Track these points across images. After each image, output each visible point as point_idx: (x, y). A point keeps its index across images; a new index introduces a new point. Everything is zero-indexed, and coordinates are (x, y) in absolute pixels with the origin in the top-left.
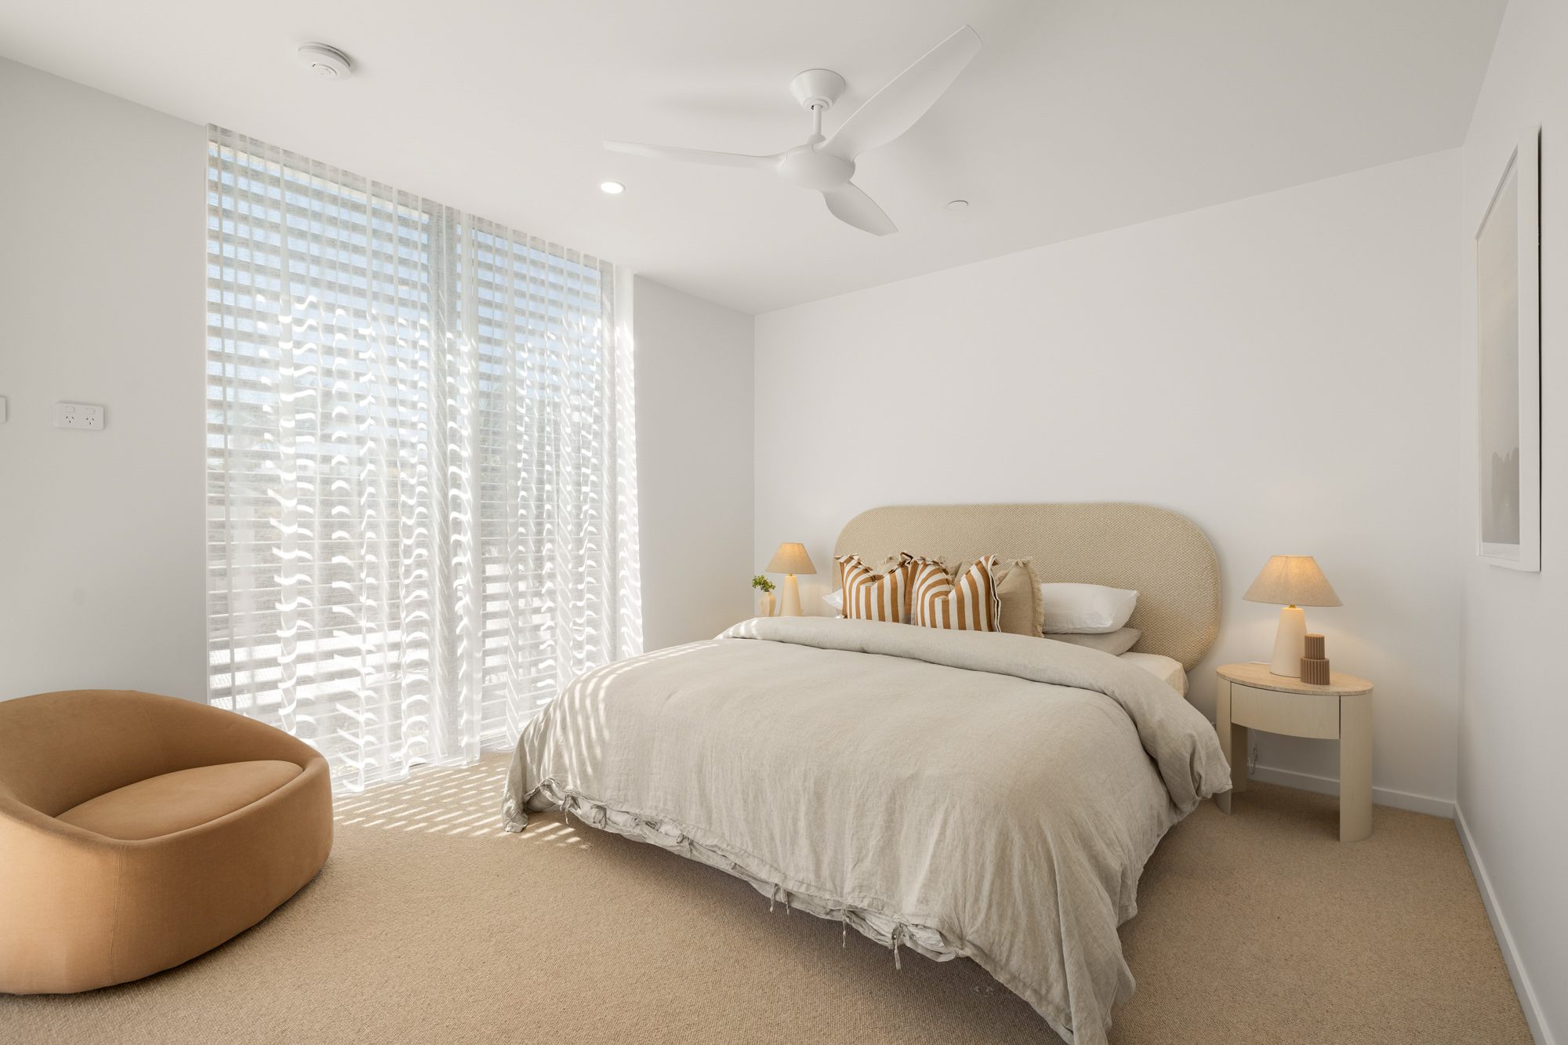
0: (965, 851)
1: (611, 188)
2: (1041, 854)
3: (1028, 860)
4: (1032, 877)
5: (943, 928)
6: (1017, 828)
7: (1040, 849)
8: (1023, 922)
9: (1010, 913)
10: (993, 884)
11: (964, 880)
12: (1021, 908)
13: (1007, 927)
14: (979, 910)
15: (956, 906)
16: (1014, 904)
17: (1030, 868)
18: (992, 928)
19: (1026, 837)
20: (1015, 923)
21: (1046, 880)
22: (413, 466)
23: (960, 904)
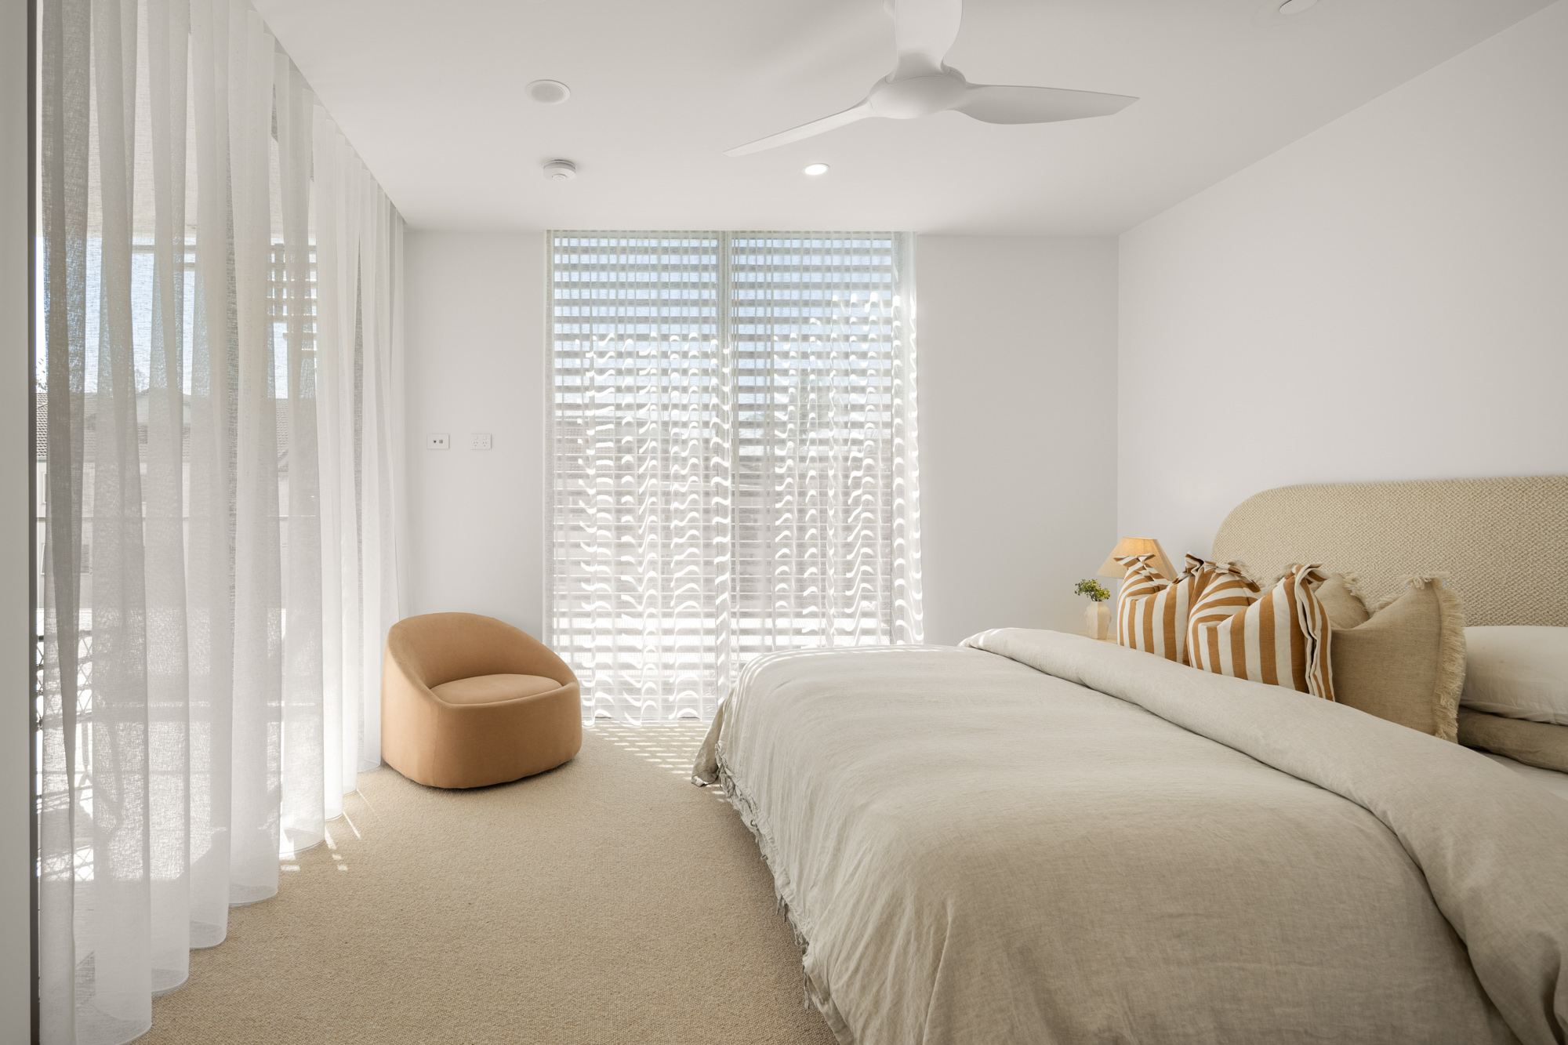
0: (858, 902)
1: (816, 170)
2: (931, 939)
3: (912, 940)
4: (910, 960)
5: (812, 972)
6: (912, 897)
7: (932, 933)
8: (886, 1005)
9: (874, 990)
10: (866, 947)
11: (846, 932)
12: (888, 990)
13: (867, 1003)
14: (847, 969)
15: (830, 956)
16: (884, 983)
17: (912, 949)
18: (852, 996)
19: (918, 914)
20: (877, 1003)
21: (925, 973)
22: (685, 459)
23: (836, 951)
